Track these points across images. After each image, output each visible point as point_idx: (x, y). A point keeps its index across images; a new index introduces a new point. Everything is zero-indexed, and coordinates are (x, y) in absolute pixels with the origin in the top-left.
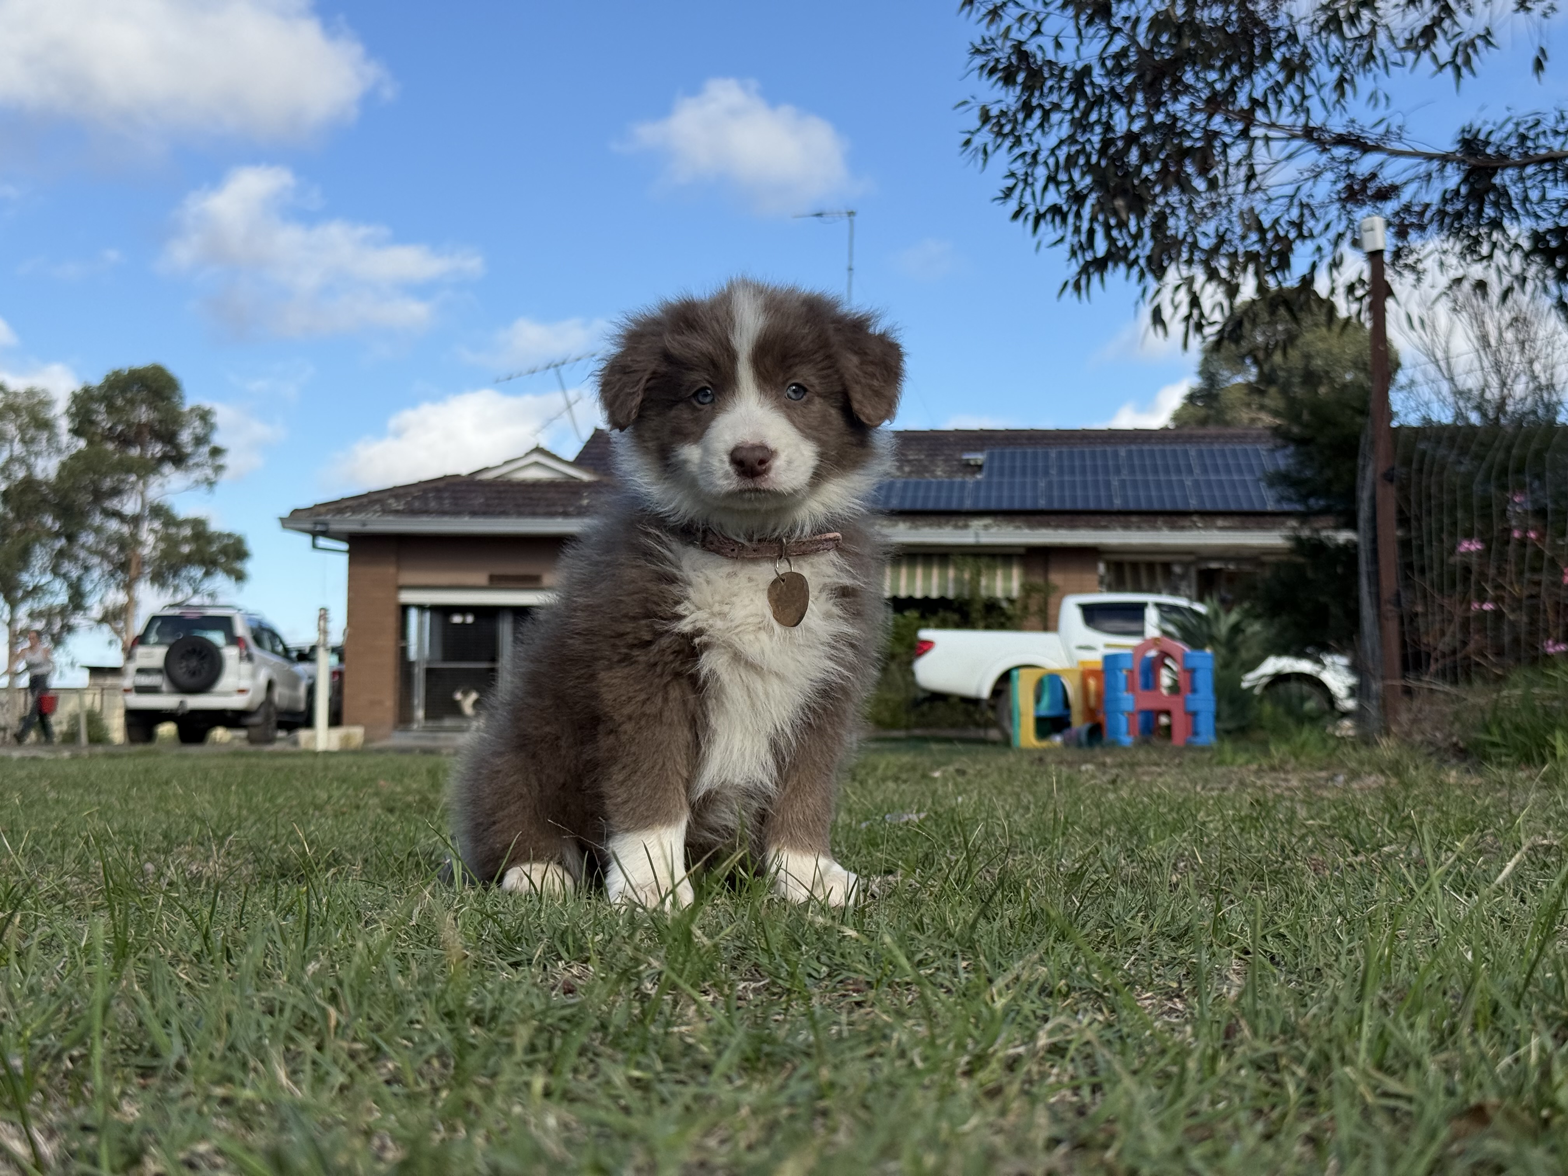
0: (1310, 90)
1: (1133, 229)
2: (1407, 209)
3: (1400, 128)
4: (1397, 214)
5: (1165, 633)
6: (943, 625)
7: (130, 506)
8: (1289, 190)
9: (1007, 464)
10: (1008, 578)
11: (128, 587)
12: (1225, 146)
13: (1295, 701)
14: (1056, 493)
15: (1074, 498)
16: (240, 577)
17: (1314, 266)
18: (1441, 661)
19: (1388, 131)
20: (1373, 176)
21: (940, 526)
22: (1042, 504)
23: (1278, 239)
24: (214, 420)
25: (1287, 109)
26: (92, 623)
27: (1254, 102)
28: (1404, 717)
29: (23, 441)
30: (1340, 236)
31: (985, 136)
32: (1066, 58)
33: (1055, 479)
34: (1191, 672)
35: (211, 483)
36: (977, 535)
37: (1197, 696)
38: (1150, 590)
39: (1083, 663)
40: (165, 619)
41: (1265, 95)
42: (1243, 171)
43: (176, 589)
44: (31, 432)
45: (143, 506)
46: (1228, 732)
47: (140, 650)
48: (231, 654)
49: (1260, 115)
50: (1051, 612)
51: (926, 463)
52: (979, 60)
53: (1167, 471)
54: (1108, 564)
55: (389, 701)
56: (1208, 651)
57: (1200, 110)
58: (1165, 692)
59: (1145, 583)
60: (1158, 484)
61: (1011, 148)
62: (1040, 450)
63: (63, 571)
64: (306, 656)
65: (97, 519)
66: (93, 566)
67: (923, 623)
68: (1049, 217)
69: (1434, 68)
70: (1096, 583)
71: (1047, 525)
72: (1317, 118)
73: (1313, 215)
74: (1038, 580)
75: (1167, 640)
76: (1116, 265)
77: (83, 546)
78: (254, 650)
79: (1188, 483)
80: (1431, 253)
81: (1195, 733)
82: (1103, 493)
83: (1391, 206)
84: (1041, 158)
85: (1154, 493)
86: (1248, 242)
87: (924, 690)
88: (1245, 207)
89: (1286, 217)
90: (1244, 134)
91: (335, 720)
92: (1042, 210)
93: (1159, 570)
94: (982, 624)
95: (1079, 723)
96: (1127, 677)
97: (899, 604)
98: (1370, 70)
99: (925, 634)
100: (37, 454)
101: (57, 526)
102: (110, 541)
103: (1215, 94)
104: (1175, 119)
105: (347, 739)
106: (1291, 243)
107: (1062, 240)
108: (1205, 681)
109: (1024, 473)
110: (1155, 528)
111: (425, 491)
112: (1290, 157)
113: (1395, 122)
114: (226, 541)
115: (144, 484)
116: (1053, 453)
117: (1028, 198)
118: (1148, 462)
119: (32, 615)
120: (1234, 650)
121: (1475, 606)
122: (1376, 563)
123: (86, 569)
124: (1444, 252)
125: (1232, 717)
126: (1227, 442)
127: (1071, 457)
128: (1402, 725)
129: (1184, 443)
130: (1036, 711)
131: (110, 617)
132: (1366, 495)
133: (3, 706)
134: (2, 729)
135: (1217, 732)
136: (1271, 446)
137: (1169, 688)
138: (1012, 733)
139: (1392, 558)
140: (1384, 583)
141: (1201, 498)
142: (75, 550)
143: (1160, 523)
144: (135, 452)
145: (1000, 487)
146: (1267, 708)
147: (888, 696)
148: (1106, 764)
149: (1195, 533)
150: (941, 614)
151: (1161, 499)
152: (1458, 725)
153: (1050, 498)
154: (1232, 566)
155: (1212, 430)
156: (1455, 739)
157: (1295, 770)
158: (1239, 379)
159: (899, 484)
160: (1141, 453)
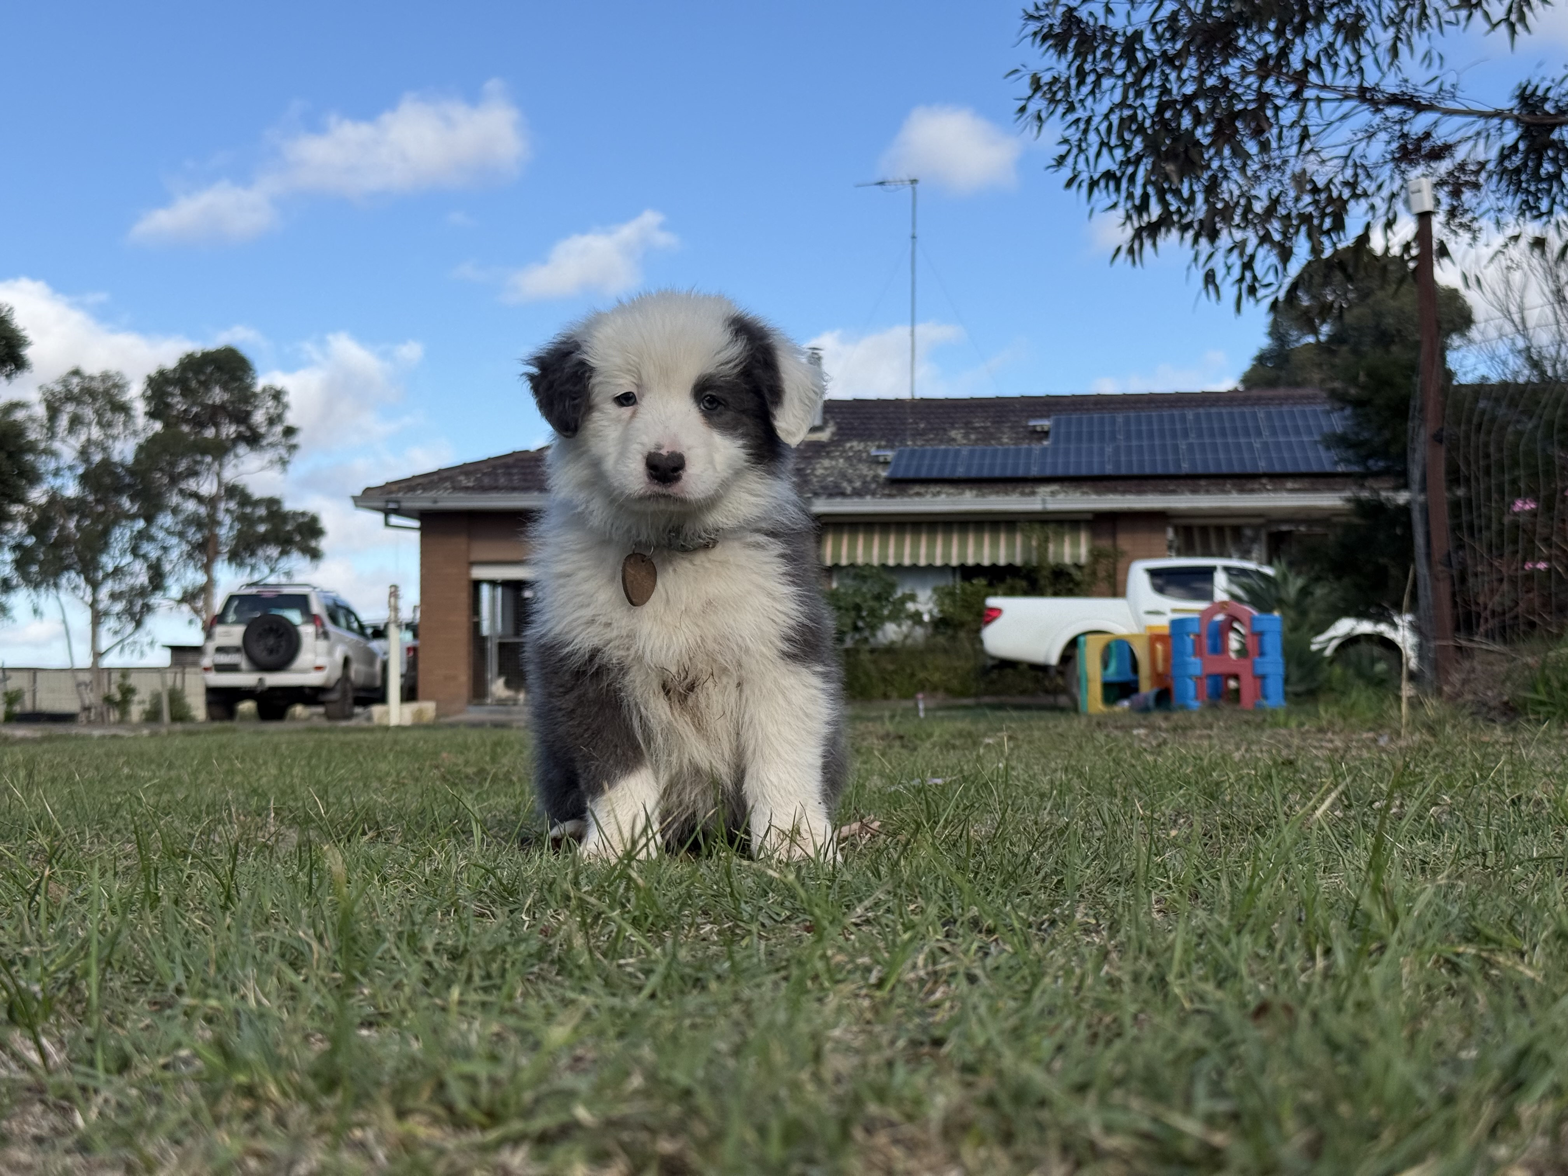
0: (1365, 50)
1: (1186, 193)
2: (1462, 167)
3: (1453, 86)
4: (1450, 174)
5: (1234, 596)
6: (1011, 592)
7: (207, 487)
8: (1343, 151)
9: (1074, 429)
10: (1076, 544)
11: (207, 568)
12: (1277, 108)
13: (1365, 662)
14: (1123, 458)
15: (1141, 463)
16: (315, 555)
17: (1368, 226)
18: (1491, 621)
19: (1441, 89)
20: (1427, 135)
21: (1007, 493)
22: (1109, 470)
23: (1330, 200)
24: (286, 399)
25: (1343, 70)
26: (171, 603)
27: (1307, 63)
28: (1456, 678)
29: (100, 423)
30: (1393, 196)
31: (1038, 104)
32: (1117, 23)
33: (1123, 444)
34: (1259, 635)
35: (284, 463)
36: (1044, 501)
37: (1267, 659)
38: (1222, 554)
39: (1150, 628)
40: (242, 598)
41: (1318, 56)
42: (1297, 132)
43: (253, 568)
44: (108, 415)
45: (220, 485)
46: (1297, 695)
47: (219, 630)
48: (307, 631)
49: (1313, 77)
50: (1120, 577)
51: (992, 430)
52: (1033, 26)
53: (1235, 434)
54: (1176, 529)
55: (463, 677)
56: (1276, 614)
57: (1251, 73)
58: (1233, 656)
59: (1214, 547)
60: (1226, 446)
61: (1064, 114)
62: (1107, 415)
63: (142, 552)
64: (379, 633)
65: (175, 499)
66: (171, 547)
67: (991, 591)
68: (1102, 184)
69: (1487, 27)
70: (1164, 547)
71: (1115, 491)
72: (1372, 77)
73: (1369, 176)
74: (1105, 543)
75: (1235, 604)
76: (1168, 230)
77: (161, 528)
78: (330, 627)
79: (1257, 445)
80: (1488, 211)
81: (1265, 697)
82: (1170, 457)
83: (1444, 167)
84: (1094, 123)
85: (1222, 456)
86: (1301, 204)
87: (993, 658)
88: (1298, 170)
89: (1340, 178)
90: (1296, 96)
91: (410, 694)
92: (1096, 177)
93: (1228, 534)
94: (1050, 590)
95: (1146, 688)
96: (1194, 642)
97: (967, 572)
98: (1424, 29)
99: (993, 602)
100: (115, 438)
101: (135, 508)
102: (186, 522)
103: (1267, 57)
104: (1226, 81)
105: (419, 713)
106: (1346, 202)
107: (1114, 206)
108: (1273, 644)
109: (1091, 439)
110: (1223, 491)
111: (495, 467)
112: (1344, 117)
113: (1449, 80)
114: (301, 520)
115: (221, 465)
116: (1120, 418)
117: (1081, 165)
118: (1216, 425)
119: (114, 597)
120: (1303, 613)
121: (1529, 566)
122: (1427, 523)
123: (165, 549)
124: (1500, 210)
125: (1301, 680)
126: (1295, 404)
127: (1139, 421)
128: (1454, 686)
129: (1253, 405)
130: (1103, 676)
131: (189, 597)
132: (1418, 456)
133: (86, 685)
134: (87, 709)
135: (1286, 695)
136: (1328, 407)
137: (1238, 652)
138: (1079, 698)
139: (1442, 519)
140: (1435, 544)
141: (1270, 460)
142: (154, 530)
143: (1228, 486)
144: (210, 433)
145: (1067, 452)
146: (1338, 670)
147: (957, 664)
148: (1160, 729)
149: (1265, 495)
150: (1009, 581)
151: (1230, 462)
152: (1508, 684)
153: (1117, 463)
154: (1303, 529)
155: (1281, 391)
156: (1506, 698)
157: (1341, 731)
158: (1310, 339)
159: (965, 452)
160: (1209, 416)
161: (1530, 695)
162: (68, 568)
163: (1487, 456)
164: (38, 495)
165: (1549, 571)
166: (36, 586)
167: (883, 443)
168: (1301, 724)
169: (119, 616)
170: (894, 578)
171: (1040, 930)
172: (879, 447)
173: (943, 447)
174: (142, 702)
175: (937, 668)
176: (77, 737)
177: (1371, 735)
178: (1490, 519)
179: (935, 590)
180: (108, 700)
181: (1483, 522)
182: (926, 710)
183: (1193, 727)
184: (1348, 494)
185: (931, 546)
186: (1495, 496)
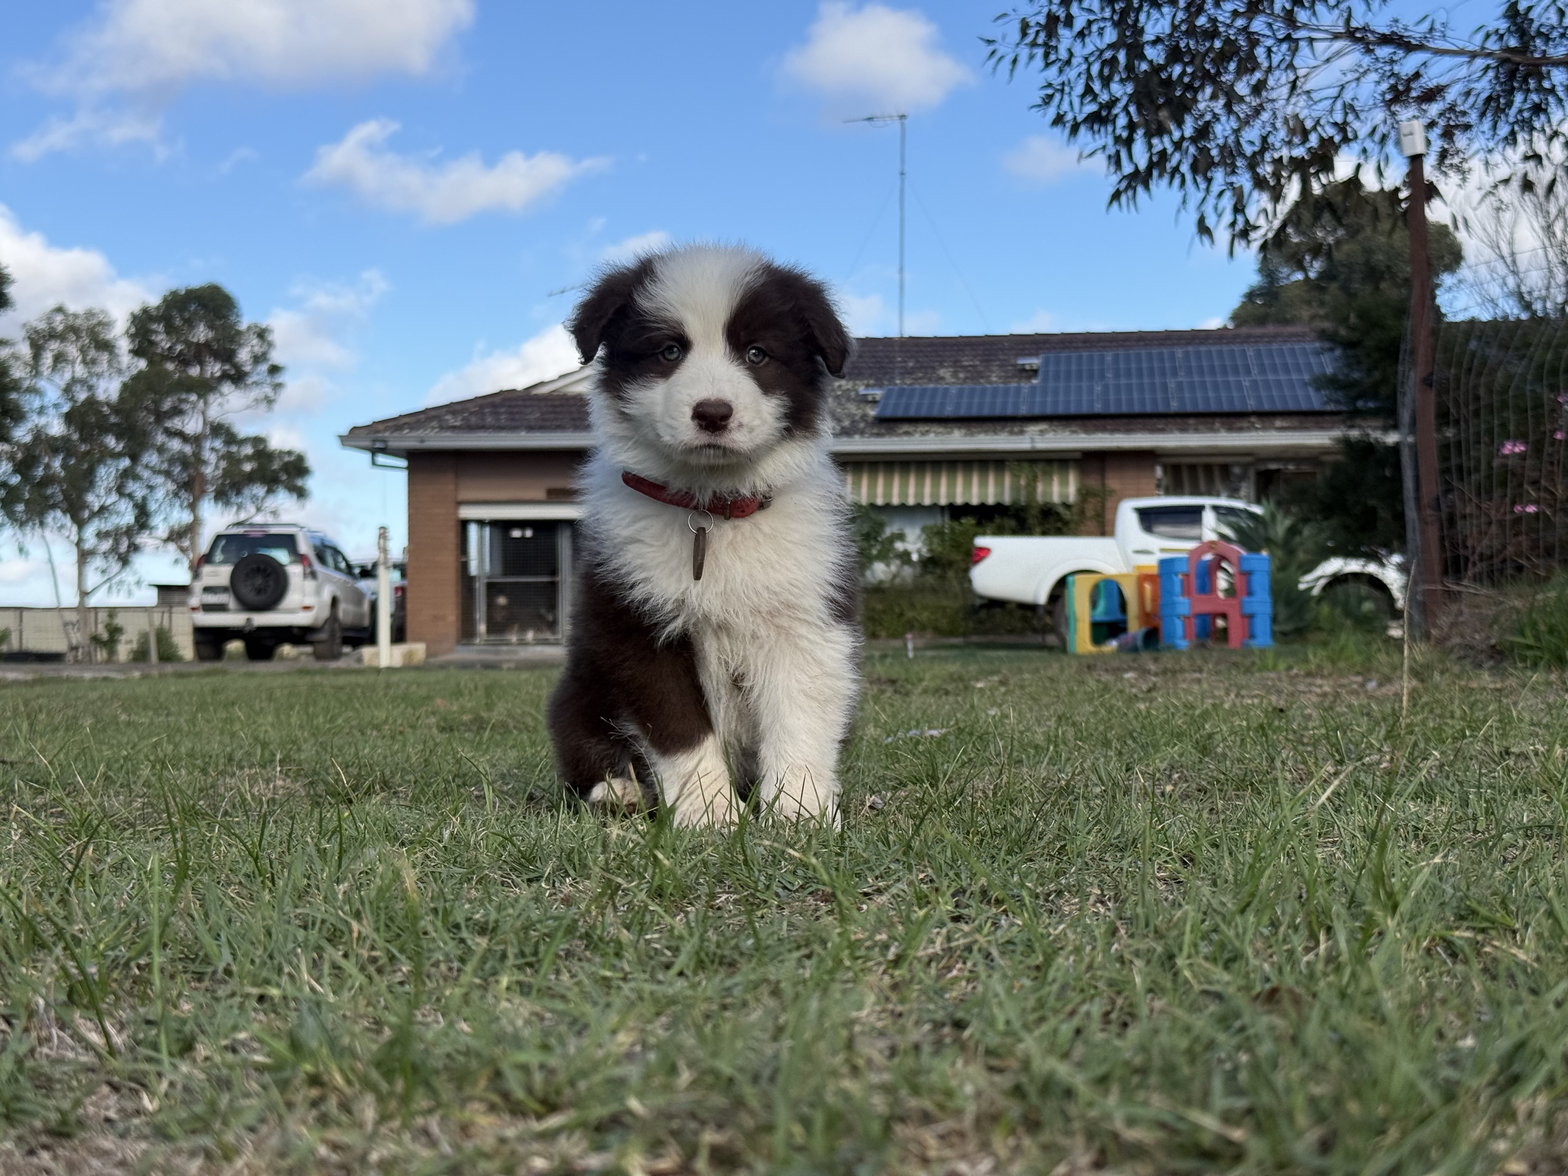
2: (1452, 108)
3: (1444, 24)
4: (1441, 115)
5: (1223, 536)
6: (1000, 531)
7: (192, 425)
8: (1334, 92)
9: (1063, 368)
10: (1064, 483)
11: (193, 507)
13: (1353, 601)
14: (1112, 397)
15: (1130, 401)
16: (301, 493)
17: (1359, 168)
18: (1479, 565)
19: (1431, 30)
20: (1417, 75)
21: (995, 432)
22: (1098, 408)
23: (1321, 142)
24: (272, 337)
26: (158, 542)
28: (1444, 621)
29: (84, 362)
30: (1385, 138)
33: (1111, 382)
34: (1247, 574)
35: (269, 401)
36: (1033, 440)
37: (1255, 598)
38: (1210, 493)
39: (1139, 567)
40: (230, 538)
43: (240, 507)
44: (92, 353)
45: (205, 423)
46: (1284, 634)
47: (206, 569)
48: (295, 571)
50: (1108, 516)
51: (981, 369)
53: (1225, 373)
54: (1165, 468)
55: (452, 616)
56: (1265, 553)
57: (1242, 14)
58: (1221, 595)
59: (1202, 486)
60: (1215, 385)
62: (1096, 354)
63: (127, 491)
64: (368, 573)
65: (160, 438)
66: (157, 486)
67: (980, 530)
68: (1087, 125)
70: (1153, 486)
71: (1104, 430)
73: (1358, 117)
74: (1093, 482)
75: (1224, 543)
76: (1158, 175)
77: (147, 466)
78: (318, 567)
79: (1246, 384)
80: (1477, 152)
81: (1252, 636)
82: (1159, 396)
83: (1434, 109)
85: (1211, 394)
87: (981, 597)
88: (1290, 112)
89: (1329, 119)
91: (399, 635)
92: (1081, 118)
93: (1217, 473)
94: (1038, 529)
95: (1135, 628)
96: (1182, 581)
97: (956, 511)
99: (981, 541)
100: (99, 376)
101: (120, 447)
102: (172, 461)
104: (1217, 23)
105: (409, 655)
106: (1335, 146)
107: (1102, 148)
108: (1261, 583)
109: (1080, 378)
110: (1212, 430)
111: (482, 407)
112: (1333, 57)
114: (286, 459)
115: (206, 403)
116: (1109, 357)
117: (1065, 107)
118: (1205, 363)
119: (101, 535)
120: (1291, 552)
121: (1518, 509)
122: (1416, 468)
123: (151, 488)
124: (1490, 151)
125: (1289, 619)
126: (1285, 341)
127: (1128, 359)
128: (1441, 629)
129: (1242, 343)
130: (1092, 616)
131: (176, 536)
132: (1408, 399)
133: (74, 625)
134: (74, 648)
135: (1274, 634)
136: (1317, 345)
137: (1227, 591)
138: (1068, 638)
139: (1431, 462)
140: (1424, 489)
141: (1259, 398)
142: (139, 469)
143: (1217, 425)
144: (194, 371)
145: (1056, 392)
146: (1325, 609)
147: (945, 603)
148: (1149, 672)
149: (1254, 434)
150: (998, 520)
151: (1219, 400)
152: (1496, 627)
153: (1106, 402)
154: (1291, 467)
155: (1270, 329)
156: (1493, 641)
157: (1330, 675)
158: (1299, 276)
159: (954, 390)
160: (1198, 354)
161: (1519, 639)
162: (54, 507)
163: (1477, 398)
164: (22, 434)
165: (1537, 515)
166: (22, 524)
167: (872, 382)
168: (1290, 668)
169: (105, 555)
170: (883, 517)
171: (1047, 901)
172: (868, 386)
173: (931, 386)
174: (129, 642)
175: (925, 608)
176: (68, 680)
177: (1359, 679)
178: (1478, 460)
179: (924, 530)
180: (95, 639)
181: (1472, 464)
182: (915, 649)
183: (1182, 671)
184: (1337, 433)
185: (920, 485)
186: (1484, 439)
